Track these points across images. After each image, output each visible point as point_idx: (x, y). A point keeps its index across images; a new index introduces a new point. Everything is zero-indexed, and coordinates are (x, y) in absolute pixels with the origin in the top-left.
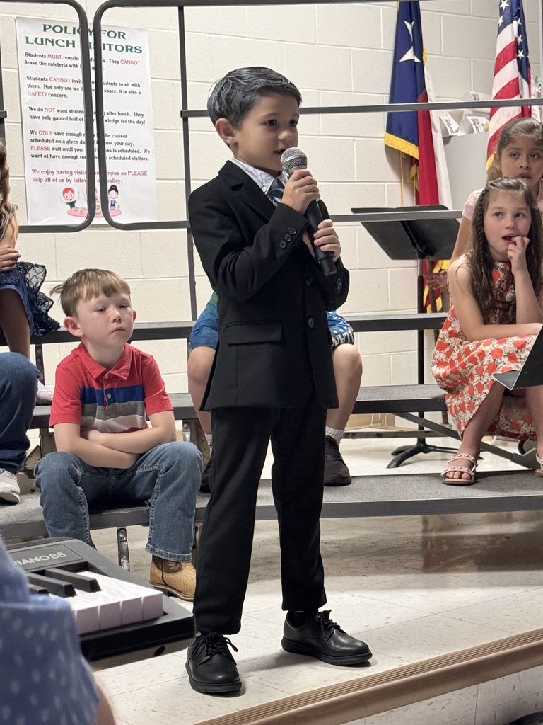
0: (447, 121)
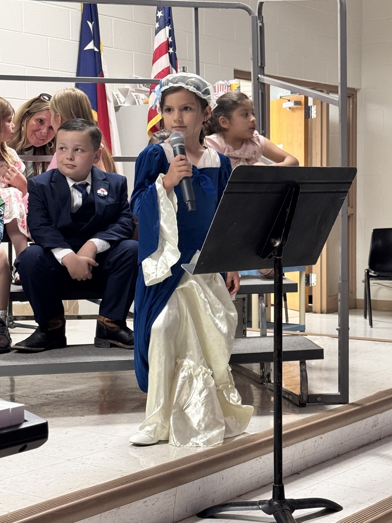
0: (117, 95)
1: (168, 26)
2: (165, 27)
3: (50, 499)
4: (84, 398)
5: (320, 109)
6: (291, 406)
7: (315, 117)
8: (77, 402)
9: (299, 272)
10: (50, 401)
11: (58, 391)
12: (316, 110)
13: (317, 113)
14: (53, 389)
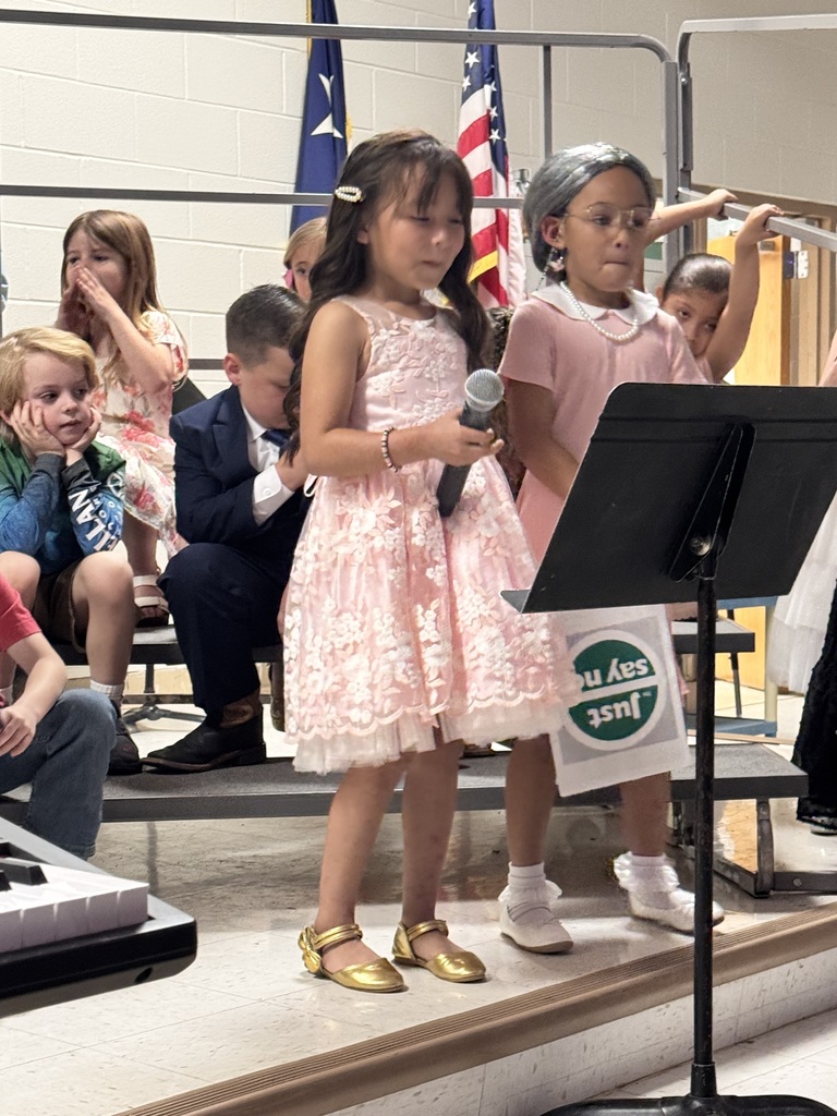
1: (490, 83)
2: (482, 87)
3: (217, 1082)
4: (297, 870)
5: (816, 259)
6: (736, 895)
7: (805, 276)
8: (283, 879)
9: (764, 608)
10: (227, 875)
11: (244, 854)
12: (808, 260)
13: (809, 267)
14: (233, 850)
